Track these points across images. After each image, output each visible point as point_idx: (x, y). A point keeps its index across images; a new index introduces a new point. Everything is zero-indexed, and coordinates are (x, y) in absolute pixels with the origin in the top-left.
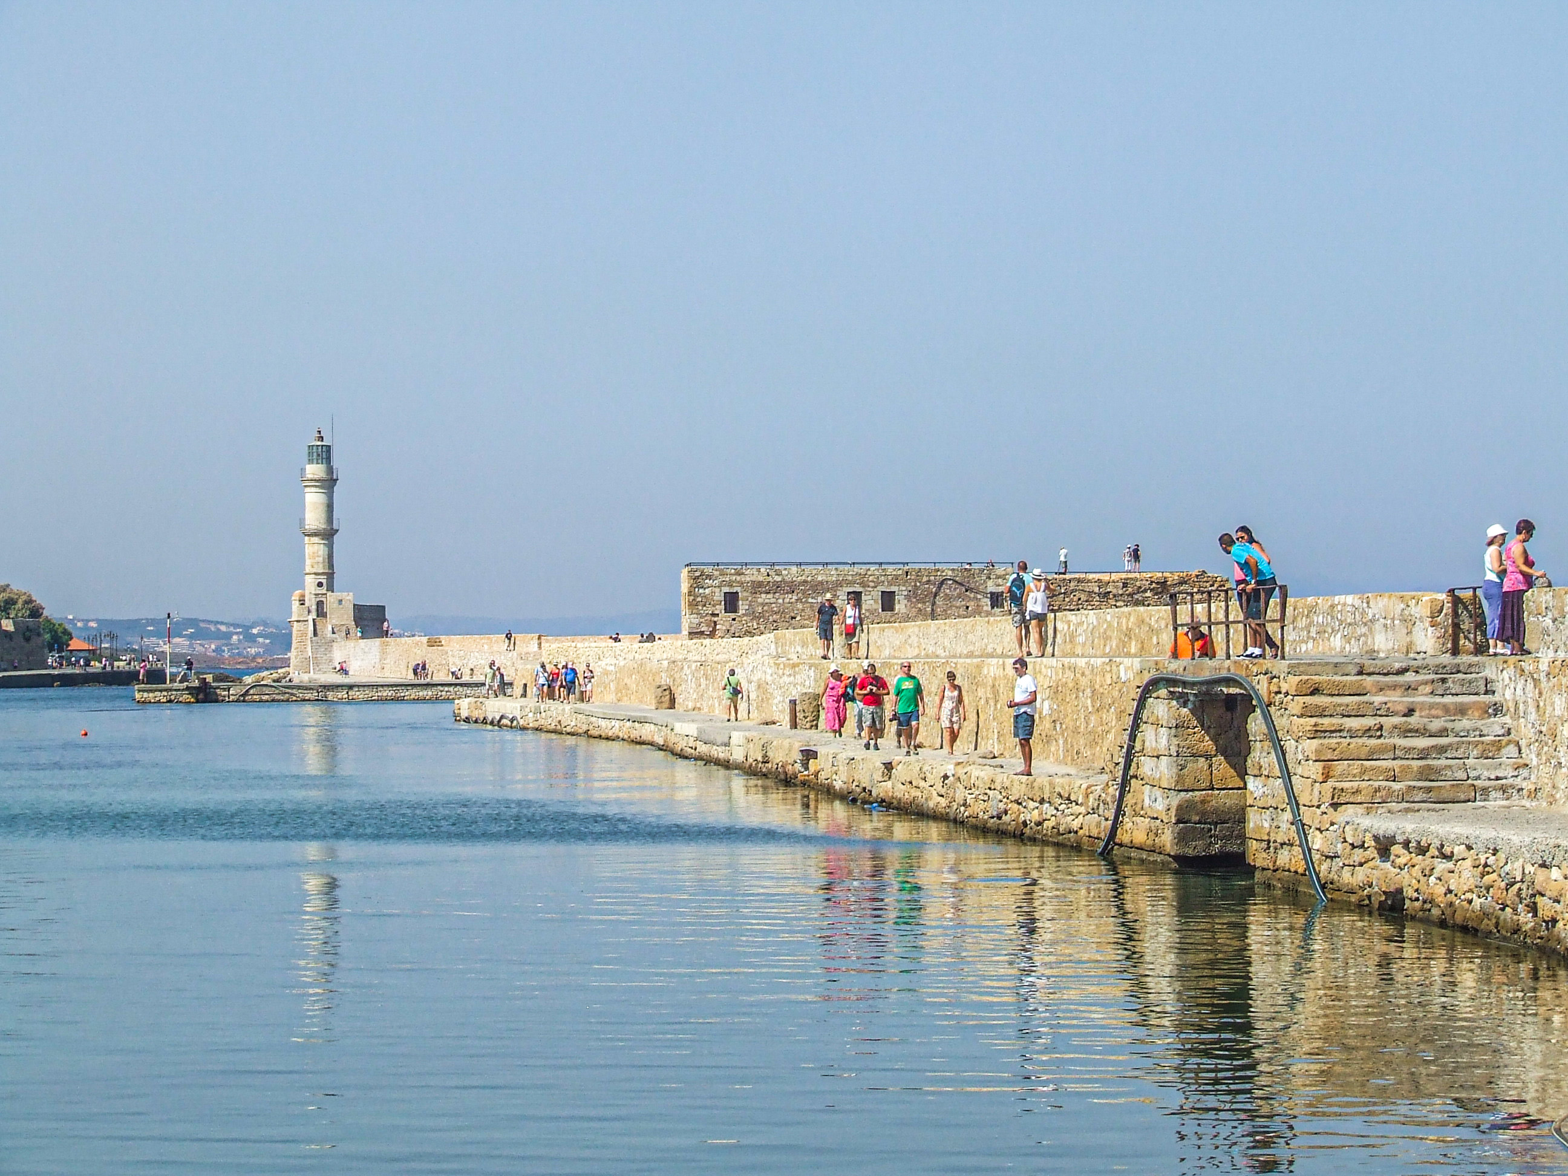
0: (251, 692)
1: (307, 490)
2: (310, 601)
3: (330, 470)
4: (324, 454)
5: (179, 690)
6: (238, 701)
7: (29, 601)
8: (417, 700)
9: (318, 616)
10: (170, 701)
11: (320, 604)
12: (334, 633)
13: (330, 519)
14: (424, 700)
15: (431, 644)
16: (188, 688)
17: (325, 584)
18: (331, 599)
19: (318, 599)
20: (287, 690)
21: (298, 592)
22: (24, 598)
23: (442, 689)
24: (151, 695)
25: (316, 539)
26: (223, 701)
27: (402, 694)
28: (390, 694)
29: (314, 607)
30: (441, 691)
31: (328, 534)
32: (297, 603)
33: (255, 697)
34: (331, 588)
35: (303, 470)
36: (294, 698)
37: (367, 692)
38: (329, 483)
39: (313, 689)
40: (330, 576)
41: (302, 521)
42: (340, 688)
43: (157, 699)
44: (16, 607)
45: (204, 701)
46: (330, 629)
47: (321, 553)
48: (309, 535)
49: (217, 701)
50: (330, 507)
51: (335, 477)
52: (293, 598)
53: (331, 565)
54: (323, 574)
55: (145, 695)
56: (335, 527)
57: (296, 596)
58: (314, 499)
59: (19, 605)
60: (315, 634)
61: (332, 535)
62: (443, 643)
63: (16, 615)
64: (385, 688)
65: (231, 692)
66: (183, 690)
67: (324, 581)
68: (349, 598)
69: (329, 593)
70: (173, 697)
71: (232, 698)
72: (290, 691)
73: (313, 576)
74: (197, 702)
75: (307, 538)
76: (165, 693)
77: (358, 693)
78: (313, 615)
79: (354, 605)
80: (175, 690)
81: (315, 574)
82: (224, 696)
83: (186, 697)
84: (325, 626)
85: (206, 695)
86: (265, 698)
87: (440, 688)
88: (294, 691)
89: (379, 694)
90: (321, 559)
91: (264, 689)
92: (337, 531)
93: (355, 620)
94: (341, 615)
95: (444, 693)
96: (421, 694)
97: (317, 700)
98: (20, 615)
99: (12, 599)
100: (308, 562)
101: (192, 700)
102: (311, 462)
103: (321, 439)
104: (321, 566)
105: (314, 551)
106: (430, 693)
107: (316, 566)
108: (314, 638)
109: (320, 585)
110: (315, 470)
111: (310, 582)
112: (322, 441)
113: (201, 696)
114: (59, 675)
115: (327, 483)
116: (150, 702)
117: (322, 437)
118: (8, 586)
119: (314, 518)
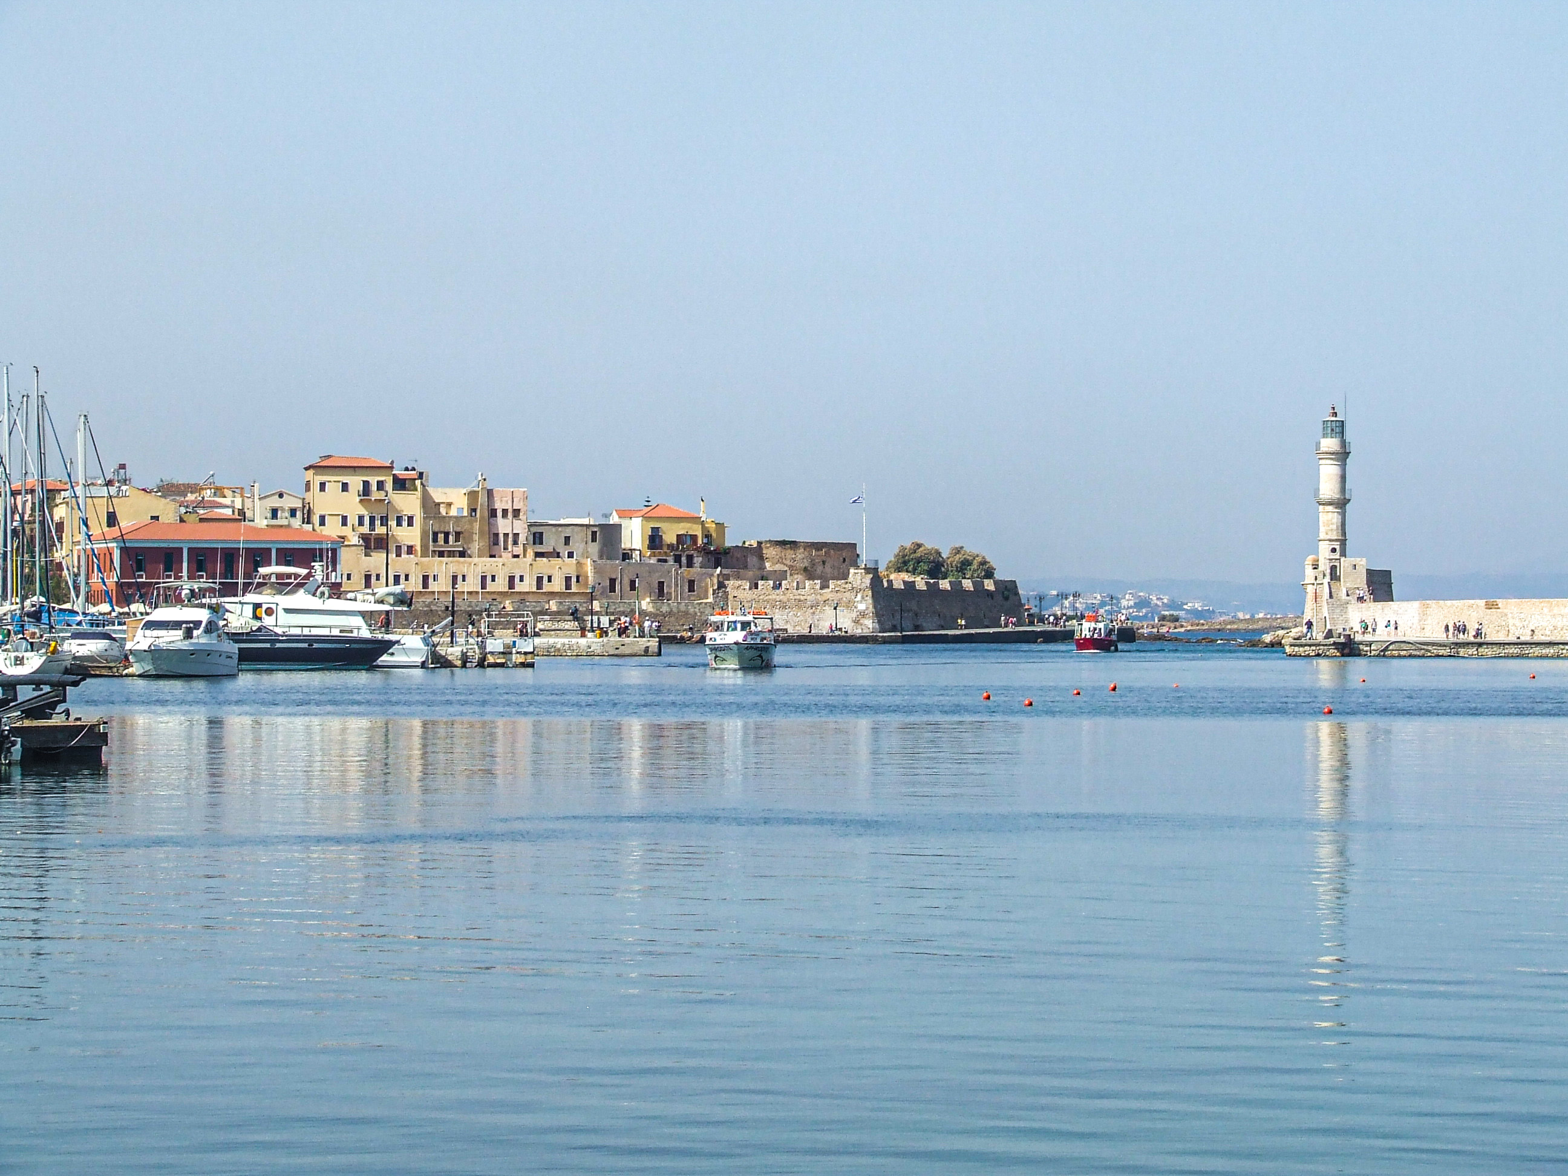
0: (1391, 648)
1: (1321, 462)
2: (1325, 567)
3: (1343, 444)
4: (1339, 429)
5: (1326, 645)
6: (1378, 656)
7: (984, 563)
8: (1542, 657)
9: (1331, 580)
10: (1318, 655)
11: (1333, 569)
12: (1348, 595)
13: (1343, 489)
14: (1546, 657)
15: (1490, 606)
16: (1335, 643)
17: (1338, 550)
18: (1345, 563)
19: (1332, 564)
20: (1423, 647)
21: (1311, 557)
22: (979, 559)
23: (1562, 647)
24: (1301, 649)
25: (1330, 508)
26: (1365, 655)
27: (1527, 652)
28: (1515, 652)
29: (1328, 571)
30: (1562, 649)
31: (1341, 504)
32: (1311, 567)
33: (1394, 652)
34: (1343, 554)
35: (1318, 444)
36: (1429, 654)
37: (1495, 649)
38: (1343, 456)
39: (1445, 646)
40: (1343, 542)
41: (1317, 491)
42: (1470, 646)
43: (1307, 653)
44: (972, 568)
45: (1349, 655)
46: (1344, 592)
47: (1335, 521)
48: (1323, 504)
49: (1359, 655)
50: (1343, 478)
51: (1348, 451)
52: (1306, 563)
53: (1344, 533)
54: (1336, 540)
55: (1296, 649)
56: (1347, 497)
57: (1309, 560)
58: (1329, 472)
59: (975, 566)
60: (1331, 596)
61: (1345, 504)
62: (1500, 606)
63: (972, 576)
64: (1512, 646)
65: (1372, 648)
66: (1330, 645)
67: (1338, 548)
68: (1363, 563)
69: (1343, 559)
70: (1320, 652)
71: (1373, 653)
72: (1425, 647)
73: (1328, 542)
74: (1343, 655)
75: (1321, 507)
76: (1314, 648)
77: (1486, 650)
78: (1328, 579)
79: (1367, 570)
80: (1323, 645)
81: (1330, 540)
82: (1367, 651)
83: (1333, 651)
84: (1339, 589)
85: (1351, 649)
86: (1403, 653)
87: (1561, 646)
88: (1430, 648)
89: (1506, 651)
90: (1335, 527)
91: (1402, 645)
92: (1349, 500)
93: (1367, 584)
94: (1355, 580)
95: (1564, 651)
96: (1544, 651)
97: (1450, 656)
98: (976, 575)
99: (968, 560)
100: (1322, 529)
101: (1338, 654)
102: (1325, 436)
103: (1335, 415)
104: (1335, 533)
105: (1328, 519)
106: (1552, 651)
107: (1330, 533)
108: (1330, 600)
109: (1334, 550)
110: (1330, 444)
111: (1324, 549)
112: (1336, 416)
113: (1346, 651)
114: (1041, 631)
115: (1341, 455)
116: (1301, 656)
117: (1336, 413)
118: (962, 548)
119: (1328, 488)
